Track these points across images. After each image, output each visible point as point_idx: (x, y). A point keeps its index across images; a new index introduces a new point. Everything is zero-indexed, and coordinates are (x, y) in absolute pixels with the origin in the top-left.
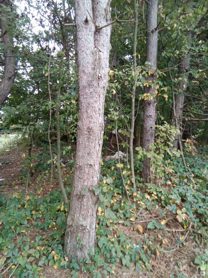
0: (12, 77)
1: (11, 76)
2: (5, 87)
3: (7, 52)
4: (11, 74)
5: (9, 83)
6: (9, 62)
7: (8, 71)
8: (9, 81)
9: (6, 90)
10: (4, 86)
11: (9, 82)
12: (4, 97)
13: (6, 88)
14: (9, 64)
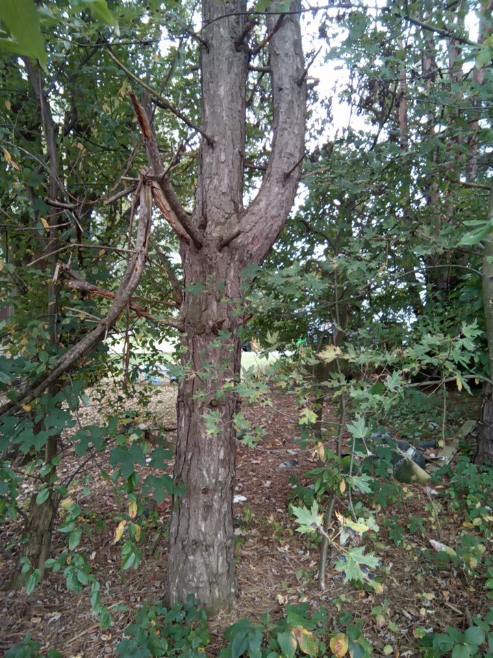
0: (294, 169)
1: (292, 167)
2: (270, 208)
3: (281, 89)
4: (292, 160)
5: (283, 194)
6: (285, 122)
7: (281, 152)
8: (284, 186)
9: (272, 218)
10: (268, 205)
11: (282, 191)
12: (266, 242)
13: (274, 212)
14: (286, 129)
